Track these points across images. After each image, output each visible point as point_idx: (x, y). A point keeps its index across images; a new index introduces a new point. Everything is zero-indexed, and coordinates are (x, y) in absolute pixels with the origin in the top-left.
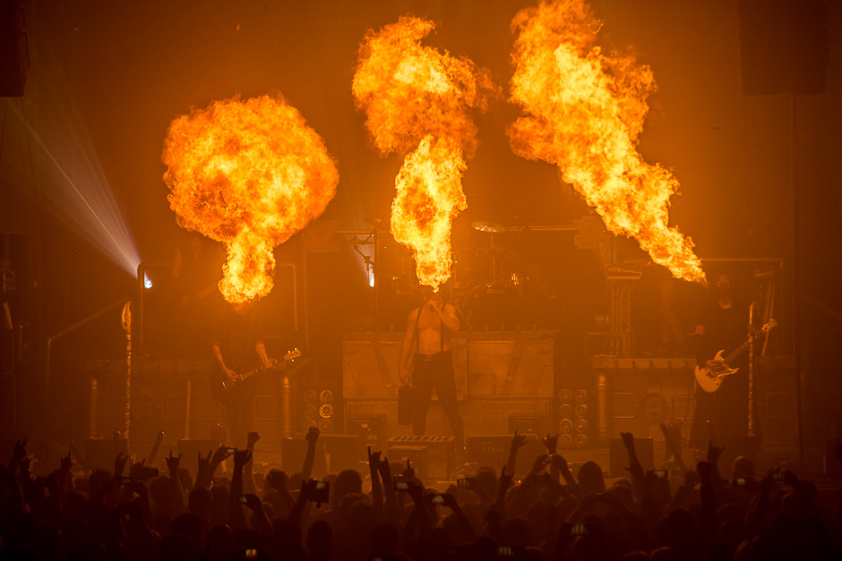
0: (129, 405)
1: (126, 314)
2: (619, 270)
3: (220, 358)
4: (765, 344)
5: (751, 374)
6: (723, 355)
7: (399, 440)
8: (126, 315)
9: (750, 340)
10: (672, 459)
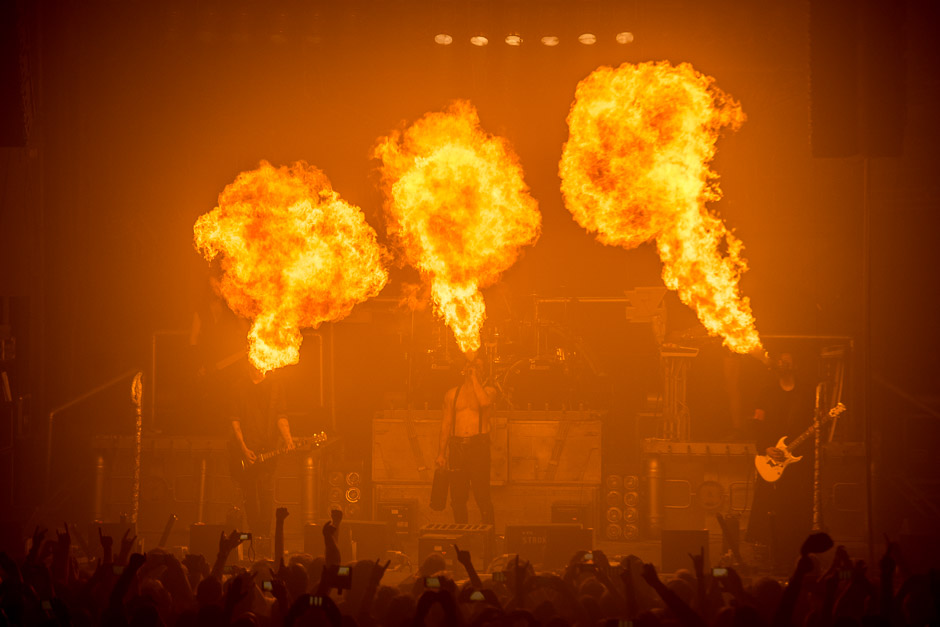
0: (137, 486)
1: (137, 386)
2: (674, 346)
3: (240, 436)
4: (833, 429)
5: (817, 462)
6: (786, 442)
7: (432, 528)
8: (137, 388)
9: (817, 425)
10: (729, 554)
